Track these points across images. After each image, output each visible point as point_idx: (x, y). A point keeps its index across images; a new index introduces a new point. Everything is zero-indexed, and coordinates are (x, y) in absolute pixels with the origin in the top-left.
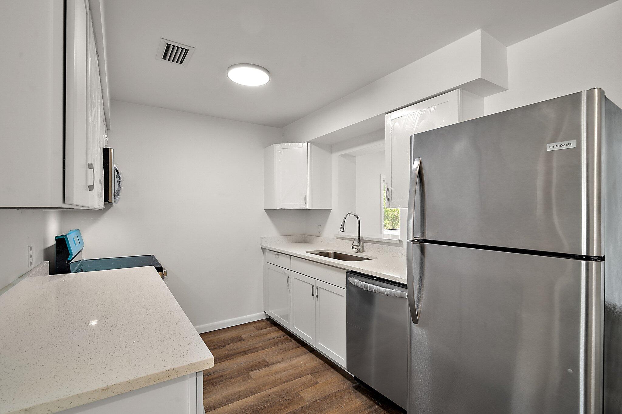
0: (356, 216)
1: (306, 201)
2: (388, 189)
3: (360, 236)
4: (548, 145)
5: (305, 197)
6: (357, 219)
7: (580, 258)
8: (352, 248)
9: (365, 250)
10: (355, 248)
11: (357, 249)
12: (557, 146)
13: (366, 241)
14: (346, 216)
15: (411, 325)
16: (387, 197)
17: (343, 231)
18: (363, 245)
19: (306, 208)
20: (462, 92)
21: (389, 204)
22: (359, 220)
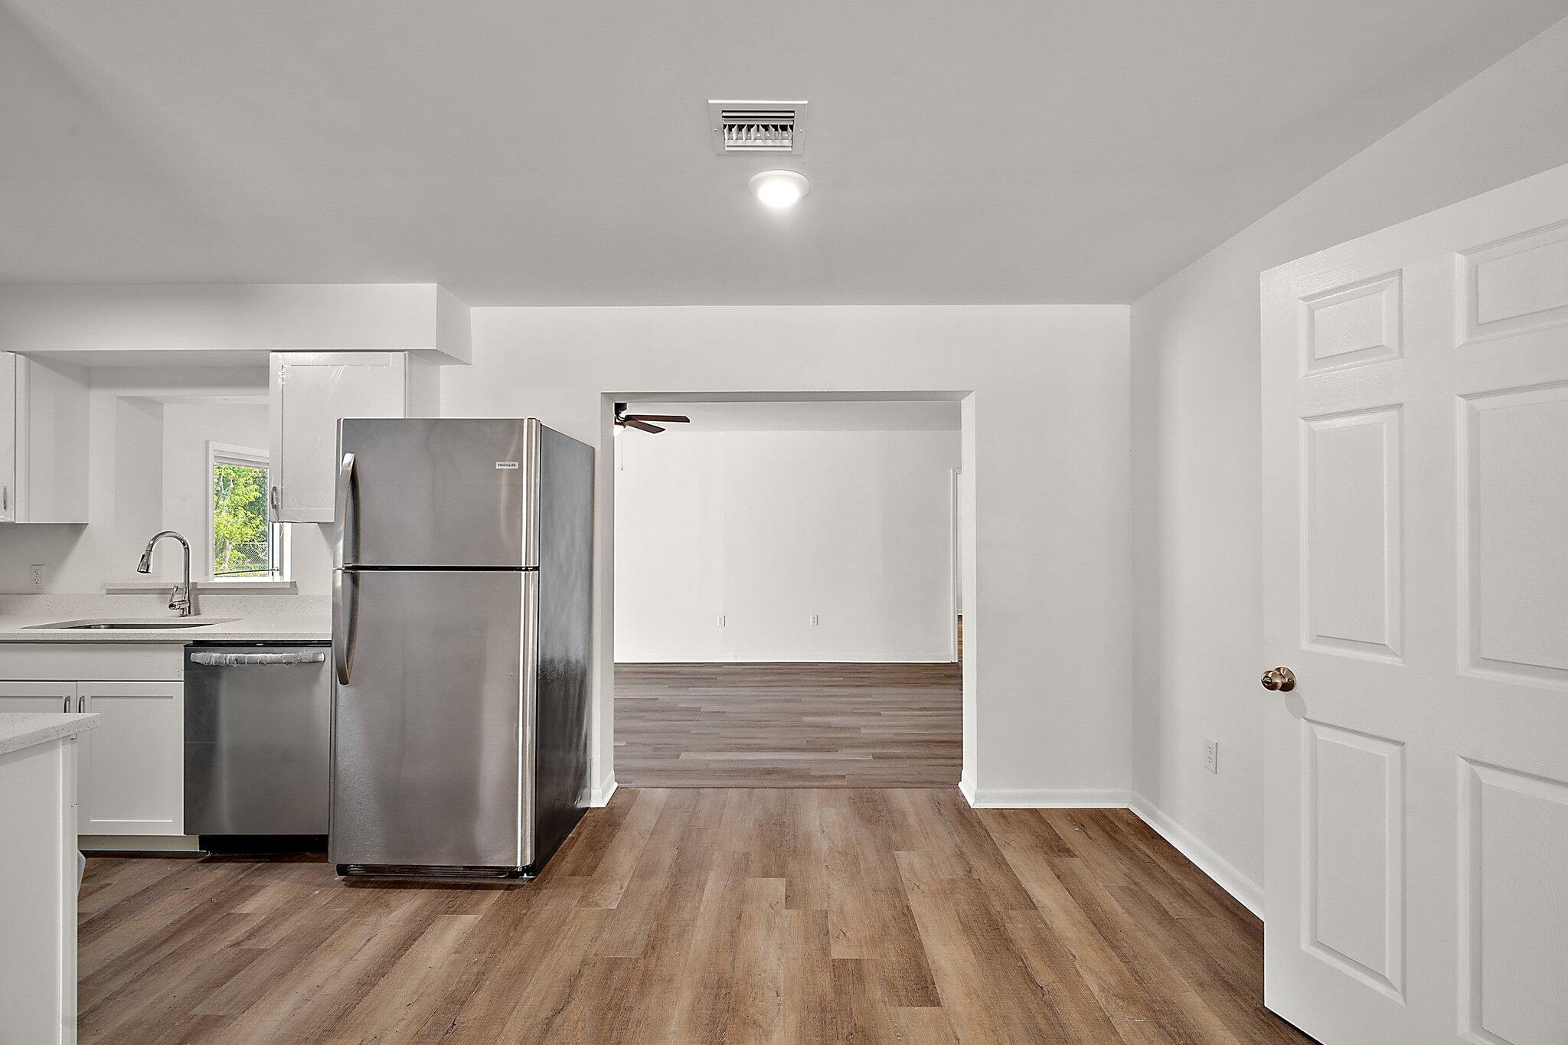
0: (181, 540)
1: (8, 503)
2: (275, 489)
3: (190, 581)
4: (497, 463)
5: (5, 493)
6: (182, 545)
7: (520, 569)
8: (170, 607)
9: (202, 609)
10: (177, 607)
11: (183, 609)
12: (504, 465)
13: (203, 591)
14: (155, 539)
15: (336, 689)
16: (273, 502)
17: (147, 572)
18: (196, 600)
19: (9, 519)
20: (410, 358)
21: (277, 515)
22: (188, 548)
